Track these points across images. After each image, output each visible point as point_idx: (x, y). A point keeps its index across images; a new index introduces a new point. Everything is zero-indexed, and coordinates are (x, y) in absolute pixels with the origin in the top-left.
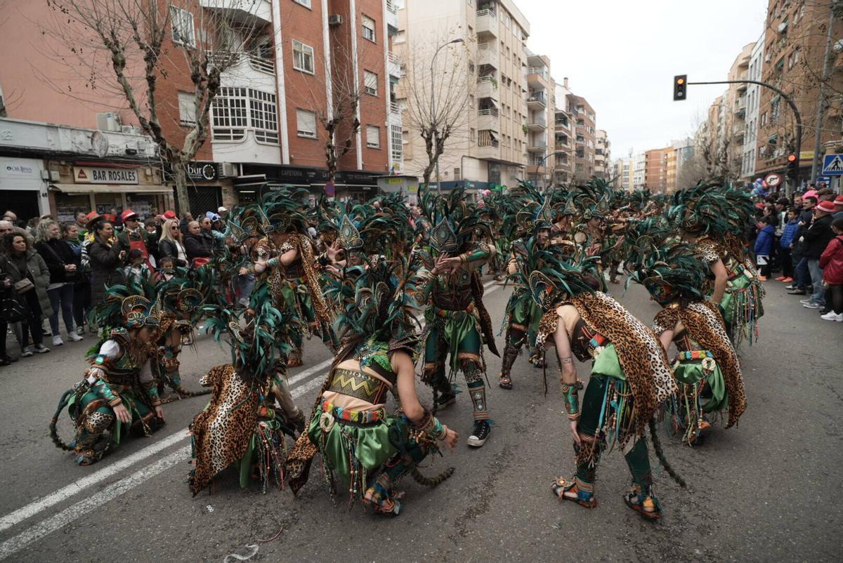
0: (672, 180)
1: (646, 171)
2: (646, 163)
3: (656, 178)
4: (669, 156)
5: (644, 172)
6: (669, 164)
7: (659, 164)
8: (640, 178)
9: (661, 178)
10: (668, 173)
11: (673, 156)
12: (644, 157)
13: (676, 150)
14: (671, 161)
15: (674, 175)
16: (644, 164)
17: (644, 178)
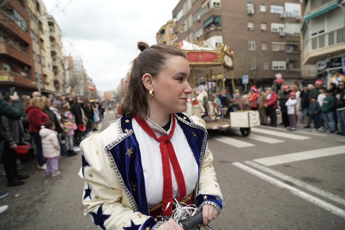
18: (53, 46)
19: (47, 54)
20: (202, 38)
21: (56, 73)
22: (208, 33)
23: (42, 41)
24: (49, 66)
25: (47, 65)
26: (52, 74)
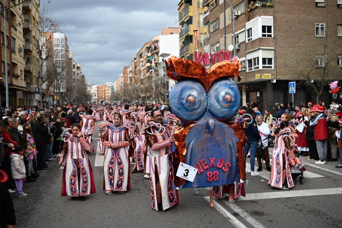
0: (108, 98)
1: (98, 93)
4: (106, 89)
6: (106, 92)
7: (102, 91)
9: (103, 96)
13: (108, 87)
15: (108, 96)
16: (97, 91)
17: (97, 96)
18: (27, 21)
19: (18, 35)
20: (243, 17)
21: (28, 61)
22: (252, 10)
23: (13, 15)
24: (20, 51)
25: (17, 50)
26: (23, 62)
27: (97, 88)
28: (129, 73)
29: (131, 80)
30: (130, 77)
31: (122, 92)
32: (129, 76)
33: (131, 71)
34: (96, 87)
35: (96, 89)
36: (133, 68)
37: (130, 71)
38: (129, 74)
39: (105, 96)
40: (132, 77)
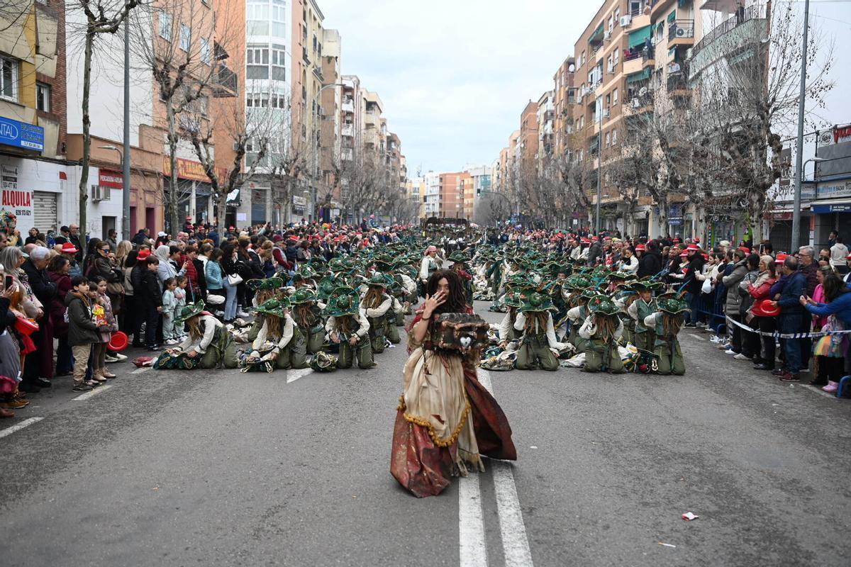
0: (470, 210)
1: (441, 196)
2: (441, 187)
3: (453, 207)
4: (466, 182)
5: (438, 198)
6: (466, 192)
7: (455, 191)
8: (434, 205)
9: (458, 206)
10: (465, 201)
11: (470, 183)
12: (438, 179)
13: (473, 177)
14: (468, 189)
15: (472, 204)
16: (438, 189)
17: (438, 204)
27: (441, 179)
28: (542, 121)
29: (548, 147)
30: (545, 136)
31: (514, 189)
32: (542, 133)
33: (549, 114)
34: (437, 177)
35: (437, 182)
36: (558, 101)
37: (546, 114)
38: (541, 127)
39: (462, 203)
40: (551, 136)
